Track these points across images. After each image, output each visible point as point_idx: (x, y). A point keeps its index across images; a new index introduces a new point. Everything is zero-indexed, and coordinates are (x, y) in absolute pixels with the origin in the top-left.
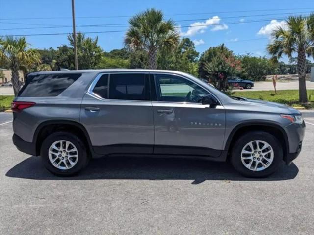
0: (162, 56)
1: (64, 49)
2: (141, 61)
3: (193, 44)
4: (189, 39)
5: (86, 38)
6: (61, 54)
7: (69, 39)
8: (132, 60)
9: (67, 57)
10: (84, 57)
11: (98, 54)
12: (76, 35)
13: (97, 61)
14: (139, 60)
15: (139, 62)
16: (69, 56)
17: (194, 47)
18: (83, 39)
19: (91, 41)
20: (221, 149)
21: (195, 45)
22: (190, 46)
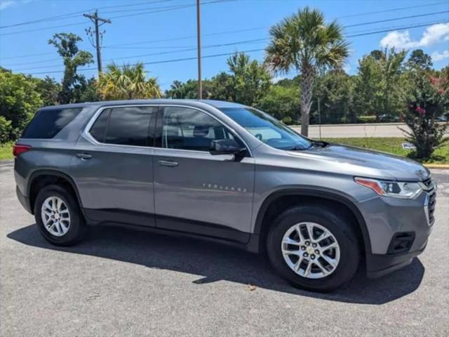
0: (364, 79)
1: (223, 78)
2: (327, 90)
3: (430, 58)
4: (422, 51)
5: (251, 60)
6: (218, 84)
7: (229, 63)
8: (315, 88)
9: (224, 88)
10: (246, 87)
11: (266, 82)
12: (239, 57)
13: (264, 93)
14: (325, 87)
15: (325, 92)
16: (227, 87)
17: (431, 64)
18: (247, 62)
19: (256, 64)
20: (248, 231)
21: (432, 61)
22: (424, 62)
